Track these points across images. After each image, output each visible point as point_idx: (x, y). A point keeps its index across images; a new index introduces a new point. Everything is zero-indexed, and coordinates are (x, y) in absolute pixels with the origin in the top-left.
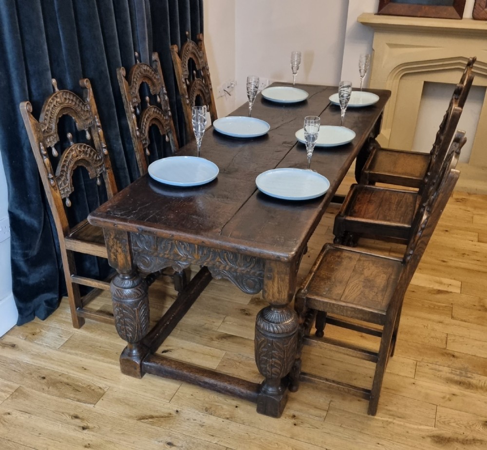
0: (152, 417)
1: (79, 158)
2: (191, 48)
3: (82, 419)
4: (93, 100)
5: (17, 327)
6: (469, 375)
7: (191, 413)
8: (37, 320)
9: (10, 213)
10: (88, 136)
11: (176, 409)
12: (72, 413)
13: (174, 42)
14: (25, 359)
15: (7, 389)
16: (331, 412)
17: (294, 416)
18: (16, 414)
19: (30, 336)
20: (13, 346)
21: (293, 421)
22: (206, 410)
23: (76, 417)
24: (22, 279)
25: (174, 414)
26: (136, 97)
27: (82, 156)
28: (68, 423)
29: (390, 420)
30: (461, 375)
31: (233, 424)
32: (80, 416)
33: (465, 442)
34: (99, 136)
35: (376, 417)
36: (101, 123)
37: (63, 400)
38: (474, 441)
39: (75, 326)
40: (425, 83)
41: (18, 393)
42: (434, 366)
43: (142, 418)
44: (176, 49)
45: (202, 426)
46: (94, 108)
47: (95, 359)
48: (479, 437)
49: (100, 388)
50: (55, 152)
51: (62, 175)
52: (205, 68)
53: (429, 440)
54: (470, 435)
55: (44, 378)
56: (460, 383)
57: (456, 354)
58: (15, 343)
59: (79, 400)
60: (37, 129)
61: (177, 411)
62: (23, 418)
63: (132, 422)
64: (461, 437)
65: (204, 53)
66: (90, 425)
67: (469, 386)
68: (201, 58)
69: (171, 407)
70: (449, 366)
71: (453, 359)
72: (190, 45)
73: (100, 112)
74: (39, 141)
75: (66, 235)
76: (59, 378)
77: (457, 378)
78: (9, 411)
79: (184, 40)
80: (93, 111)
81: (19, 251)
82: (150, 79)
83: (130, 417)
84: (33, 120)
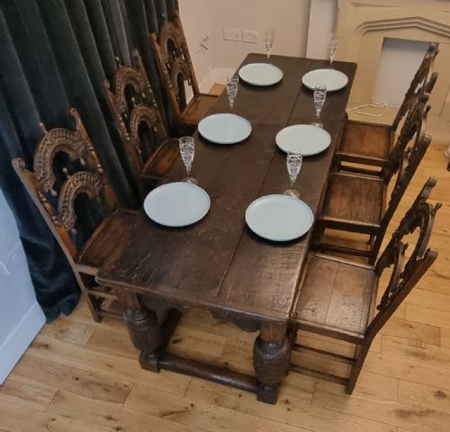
0: (172, 413)
1: (78, 187)
2: (168, 30)
3: (115, 420)
4: (83, 127)
5: (47, 325)
6: (423, 346)
7: (204, 406)
8: (62, 315)
9: (22, 239)
10: (82, 162)
11: (190, 403)
12: (106, 415)
13: (151, 31)
14: (59, 359)
15: (48, 394)
16: (316, 394)
17: (287, 401)
18: (59, 419)
19: (59, 334)
20: (46, 346)
21: (287, 406)
22: (216, 401)
23: (110, 418)
24: (44, 290)
25: (190, 407)
26: (123, 103)
27: (80, 184)
28: (104, 425)
29: (363, 398)
30: (416, 346)
31: (239, 414)
32: (113, 416)
33: (422, 414)
34: (94, 159)
35: (352, 396)
36: (94, 146)
37: (96, 401)
38: (428, 412)
39: (97, 321)
40: (385, 39)
41: (58, 397)
42: (396, 339)
43: (164, 415)
44: (154, 37)
45: (214, 418)
46: (85, 134)
47: (118, 355)
48: (431, 408)
49: (126, 386)
50: (54, 193)
51: (64, 211)
52: (184, 45)
53: (394, 414)
54: (426, 407)
55: (77, 379)
56: (416, 354)
57: (413, 324)
58: (48, 343)
59: (110, 401)
60: (33, 180)
61: (192, 405)
62: (65, 423)
63: (157, 419)
64: (418, 410)
65: (181, 30)
66: (123, 426)
67: (423, 357)
68: (178, 35)
69: (187, 401)
70: (407, 338)
71: (411, 329)
72: (168, 26)
73: (90, 135)
74: (37, 190)
75: (76, 260)
76: (90, 378)
77: (414, 349)
78: (53, 417)
79: (161, 24)
80: (84, 137)
81: (37, 270)
82: (133, 79)
83: (154, 414)
84: (28, 173)
